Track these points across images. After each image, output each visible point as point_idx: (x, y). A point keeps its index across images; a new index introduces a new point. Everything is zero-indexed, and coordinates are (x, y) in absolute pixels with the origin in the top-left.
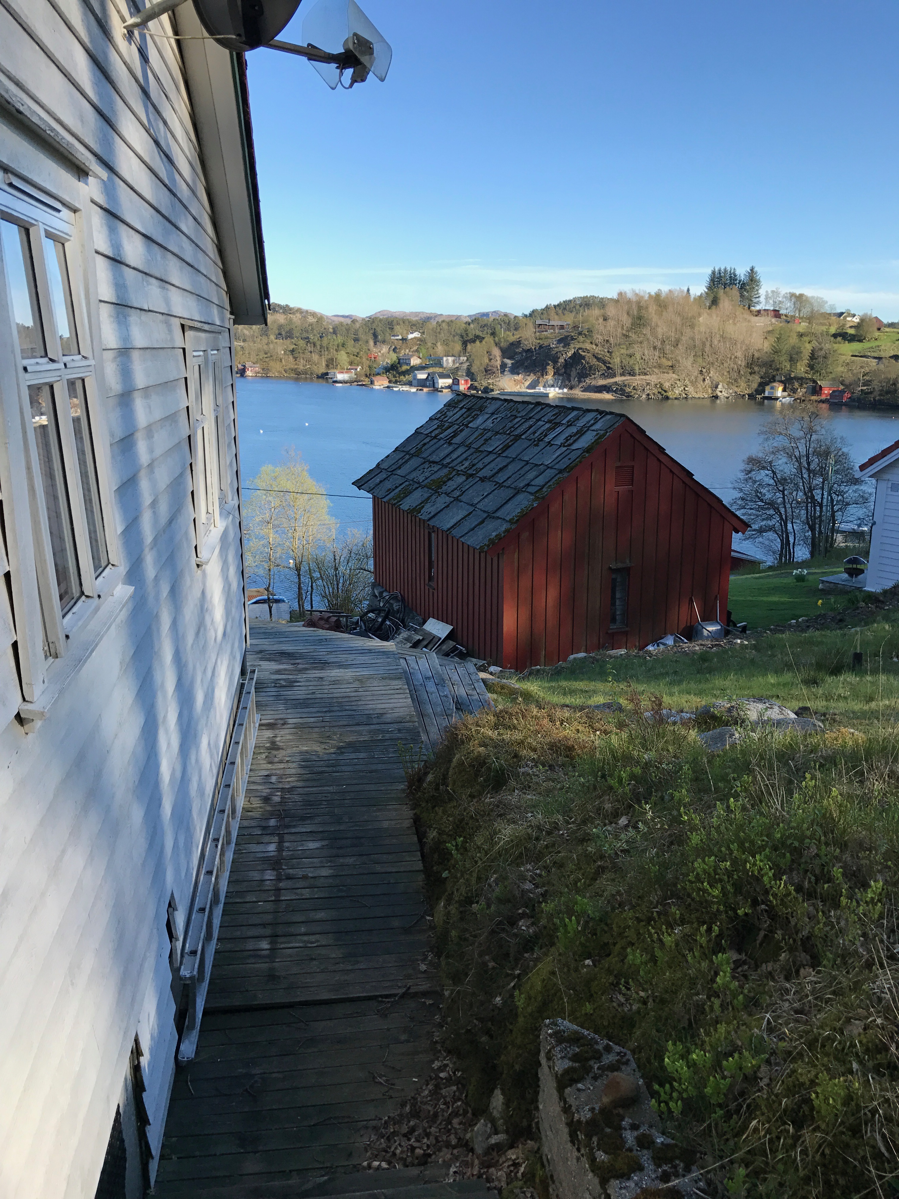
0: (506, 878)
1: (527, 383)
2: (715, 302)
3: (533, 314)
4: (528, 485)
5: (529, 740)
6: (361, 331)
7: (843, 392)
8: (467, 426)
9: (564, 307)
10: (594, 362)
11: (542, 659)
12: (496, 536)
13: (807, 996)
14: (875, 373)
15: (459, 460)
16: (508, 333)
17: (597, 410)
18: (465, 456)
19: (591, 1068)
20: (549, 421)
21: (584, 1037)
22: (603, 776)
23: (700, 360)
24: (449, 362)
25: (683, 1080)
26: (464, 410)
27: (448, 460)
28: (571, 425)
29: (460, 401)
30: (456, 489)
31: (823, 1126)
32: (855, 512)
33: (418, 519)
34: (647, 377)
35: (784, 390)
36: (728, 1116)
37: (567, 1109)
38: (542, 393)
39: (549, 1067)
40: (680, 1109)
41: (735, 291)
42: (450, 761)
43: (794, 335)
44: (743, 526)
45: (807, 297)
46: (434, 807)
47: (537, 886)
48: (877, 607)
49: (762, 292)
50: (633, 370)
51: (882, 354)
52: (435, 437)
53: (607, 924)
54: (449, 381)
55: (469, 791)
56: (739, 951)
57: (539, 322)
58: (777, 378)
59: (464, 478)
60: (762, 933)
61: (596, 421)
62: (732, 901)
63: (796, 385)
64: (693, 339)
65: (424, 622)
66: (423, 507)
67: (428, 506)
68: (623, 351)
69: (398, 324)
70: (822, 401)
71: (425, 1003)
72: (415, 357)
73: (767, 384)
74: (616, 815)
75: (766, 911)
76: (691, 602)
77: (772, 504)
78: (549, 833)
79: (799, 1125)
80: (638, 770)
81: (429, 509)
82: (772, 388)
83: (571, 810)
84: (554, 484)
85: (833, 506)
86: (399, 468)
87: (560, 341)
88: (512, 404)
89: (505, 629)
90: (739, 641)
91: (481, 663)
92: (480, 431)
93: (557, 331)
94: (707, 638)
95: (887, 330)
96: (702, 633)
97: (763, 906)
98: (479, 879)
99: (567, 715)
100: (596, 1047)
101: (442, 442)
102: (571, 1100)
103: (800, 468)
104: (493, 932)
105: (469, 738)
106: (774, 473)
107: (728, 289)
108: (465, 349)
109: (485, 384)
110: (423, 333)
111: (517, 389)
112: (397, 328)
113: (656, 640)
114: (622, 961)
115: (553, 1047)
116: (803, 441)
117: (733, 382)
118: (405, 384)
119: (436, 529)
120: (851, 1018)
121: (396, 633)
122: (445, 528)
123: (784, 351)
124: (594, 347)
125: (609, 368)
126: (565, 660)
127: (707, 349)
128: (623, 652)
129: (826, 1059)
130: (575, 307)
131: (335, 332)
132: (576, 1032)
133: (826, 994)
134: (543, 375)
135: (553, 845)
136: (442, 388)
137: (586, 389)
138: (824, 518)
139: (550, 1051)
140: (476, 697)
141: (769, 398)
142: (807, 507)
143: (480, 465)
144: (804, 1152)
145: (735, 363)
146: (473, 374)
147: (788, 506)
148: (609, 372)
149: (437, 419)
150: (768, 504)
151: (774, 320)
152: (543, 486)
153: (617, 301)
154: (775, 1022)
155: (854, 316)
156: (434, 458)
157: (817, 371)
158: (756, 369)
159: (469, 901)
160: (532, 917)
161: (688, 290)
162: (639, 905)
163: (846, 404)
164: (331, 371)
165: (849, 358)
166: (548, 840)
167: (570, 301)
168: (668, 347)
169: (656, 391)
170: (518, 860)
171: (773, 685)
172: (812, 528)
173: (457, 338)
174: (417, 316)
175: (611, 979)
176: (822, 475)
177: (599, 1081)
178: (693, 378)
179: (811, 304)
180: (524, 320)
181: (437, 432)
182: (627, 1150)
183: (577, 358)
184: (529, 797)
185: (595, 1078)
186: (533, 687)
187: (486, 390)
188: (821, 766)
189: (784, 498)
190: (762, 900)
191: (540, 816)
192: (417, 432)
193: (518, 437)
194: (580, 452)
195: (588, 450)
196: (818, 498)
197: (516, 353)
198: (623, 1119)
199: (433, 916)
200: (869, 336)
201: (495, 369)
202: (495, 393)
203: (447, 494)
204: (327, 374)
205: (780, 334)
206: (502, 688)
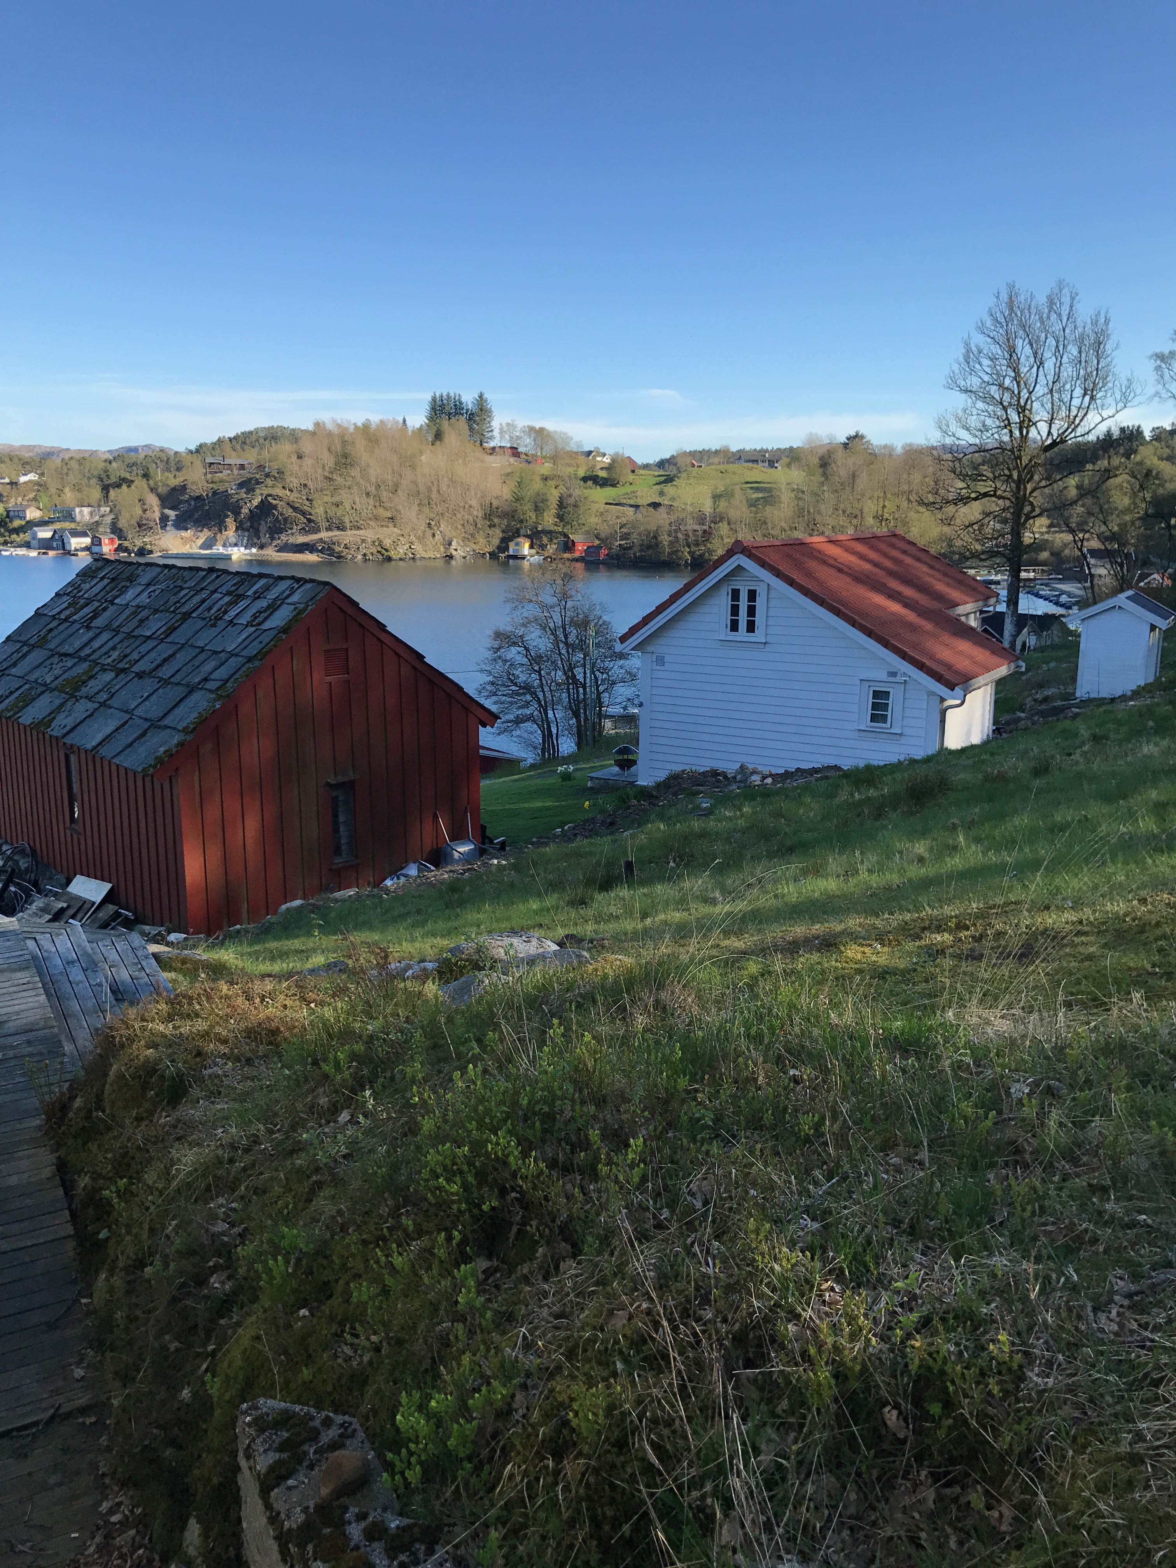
0: (190, 1222)
1: (200, 542)
2: (438, 436)
3: (200, 449)
4: (206, 680)
5: (217, 1029)
7: (599, 547)
8: (112, 603)
9: (243, 440)
10: (289, 512)
11: (244, 914)
12: (165, 752)
13: (568, 1294)
14: (634, 524)
15: (104, 650)
16: (167, 474)
17: (293, 578)
18: (111, 644)
19: (305, 1453)
20: (229, 593)
21: (295, 1415)
22: (315, 1063)
23: (426, 510)
24: (83, 514)
25: (420, 1439)
26: (106, 581)
27: (87, 651)
28: (259, 597)
29: (100, 569)
30: (100, 691)
31: (586, 1449)
32: (622, 691)
33: (47, 736)
34: (361, 532)
35: (531, 547)
36: (478, 1469)
37: (274, 1519)
38: (221, 554)
39: (250, 1468)
40: (419, 1476)
41: (462, 423)
42: (106, 1075)
43: (538, 479)
44: (489, 718)
45: (548, 432)
46: (85, 1144)
47: (232, 1225)
48: (650, 804)
49: (495, 424)
50: (342, 522)
51: (640, 502)
52: (66, 620)
53: (326, 1257)
54: (87, 541)
55: (134, 1113)
56: (490, 1257)
57: (209, 460)
58: (522, 532)
59: (113, 674)
60: (515, 1229)
61: (293, 591)
62: (475, 1195)
63: (545, 540)
64: (415, 483)
65: (69, 881)
66: (54, 718)
67: (62, 716)
68: (327, 499)
70: (576, 560)
71: (84, 1423)
72: (33, 508)
73: (511, 539)
74: (335, 1110)
75: (517, 1199)
76: (435, 817)
77: (527, 688)
78: (247, 1151)
79: (558, 1456)
80: (359, 1047)
81: (63, 721)
82: (517, 544)
83: (276, 1115)
84: (242, 677)
85: (598, 687)
86: (14, 665)
87: (241, 485)
88: (174, 571)
89: (188, 880)
90: (495, 862)
91: (153, 930)
92: (132, 609)
93: (236, 472)
94: (458, 862)
95: (642, 472)
96: (452, 855)
97: (513, 1195)
98: (152, 1230)
99: (269, 987)
100: (311, 1424)
101: (77, 626)
102: (280, 1506)
103: (557, 641)
104: (175, 1300)
105: (131, 1040)
106: (527, 649)
107: (453, 420)
108: (107, 497)
109: (139, 543)
110: (42, 474)
111: (186, 549)
113: (394, 872)
114: (347, 1301)
115: (254, 1440)
116: (557, 609)
117: (470, 537)
118: (20, 546)
119: (75, 749)
120: (613, 1309)
121: (26, 902)
122: (89, 747)
123: (527, 498)
124: (288, 492)
125: (310, 521)
126: (275, 912)
127: (434, 496)
128: (351, 892)
129: (587, 1366)
130: (257, 440)
132: (286, 1411)
133: (588, 1286)
134: (221, 531)
135: (253, 1165)
136: (76, 550)
137: (281, 549)
138: (589, 701)
139: (249, 1446)
140: (146, 979)
141: (515, 557)
142: (568, 689)
143: (135, 656)
144: (566, 1489)
145: (470, 514)
146: (121, 530)
147: (546, 689)
148: (311, 526)
149: (68, 594)
150: (524, 688)
151: (512, 460)
152: (227, 681)
153: (313, 434)
154: (531, 1335)
155: (604, 455)
156: (67, 648)
157: (568, 523)
158: (496, 520)
159: (141, 1264)
160: (228, 1268)
161: (404, 421)
162: (365, 1223)
163: (604, 563)
165: (602, 507)
166: (248, 1159)
167: (251, 433)
168: (385, 493)
169: (374, 550)
170: (207, 1194)
171: (536, 912)
172: (576, 714)
173: (94, 481)
174: (31, 451)
175: (335, 1327)
176: (582, 649)
177: (317, 1469)
178: (419, 532)
179: (555, 441)
180: (189, 457)
181: (68, 612)
182: (352, 1550)
183: (266, 508)
184: (219, 1107)
185: (311, 1467)
186: (227, 955)
187: (142, 552)
188: (579, 1006)
189: (540, 680)
190: (512, 1187)
191: (234, 1130)
192: (38, 613)
193: (187, 616)
194: (274, 632)
195: (285, 630)
196: (580, 677)
197: (181, 502)
198: (346, 1509)
199: (91, 1296)
200: (622, 480)
201: (152, 524)
202: (155, 557)
203: (89, 698)
205: (521, 477)
206: (184, 962)
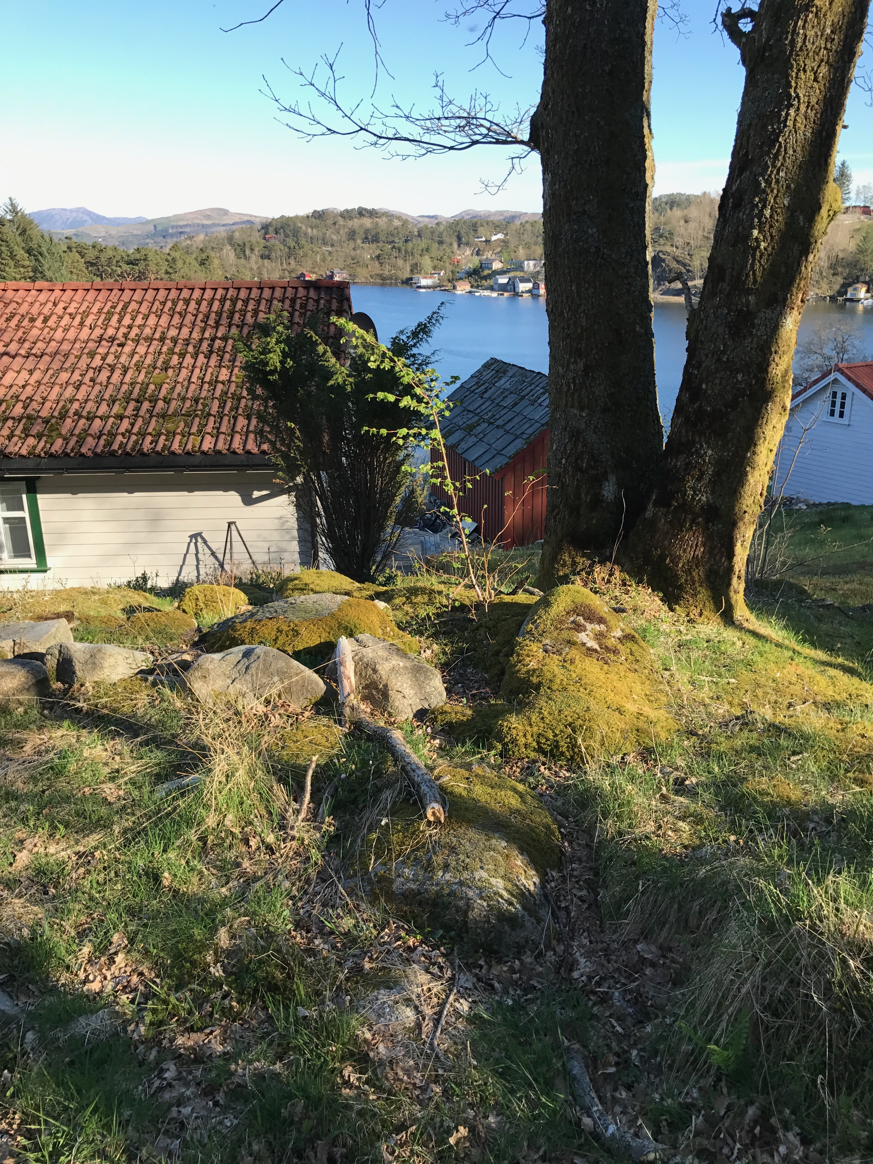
4: (523, 433)
6: (445, 234)
8: (494, 385)
10: (674, 264)
12: (500, 467)
15: (486, 411)
18: (489, 408)
24: (530, 266)
27: (479, 410)
29: (493, 364)
30: (481, 432)
33: (456, 453)
35: (868, 291)
49: (853, 187)
52: (472, 391)
54: (529, 286)
59: (487, 425)
66: (460, 444)
69: (482, 226)
72: (497, 261)
73: (850, 285)
81: (463, 446)
82: (855, 289)
84: (538, 434)
92: (501, 390)
101: (477, 395)
110: (506, 234)
112: (481, 230)
117: (814, 284)
118: (486, 289)
119: (466, 460)
124: (674, 249)
125: (688, 271)
131: (419, 236)
136: (523, 292)
141: (851, 300)
145: (818, 265)
149: (476, 377)
152: (531, 435)
153: (701, 200)
158: (840, 269)
164: (415, 276)
174: (501, 215)
181: (474, 387)
204: (411, 279)
205: (868, 232)
